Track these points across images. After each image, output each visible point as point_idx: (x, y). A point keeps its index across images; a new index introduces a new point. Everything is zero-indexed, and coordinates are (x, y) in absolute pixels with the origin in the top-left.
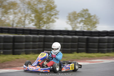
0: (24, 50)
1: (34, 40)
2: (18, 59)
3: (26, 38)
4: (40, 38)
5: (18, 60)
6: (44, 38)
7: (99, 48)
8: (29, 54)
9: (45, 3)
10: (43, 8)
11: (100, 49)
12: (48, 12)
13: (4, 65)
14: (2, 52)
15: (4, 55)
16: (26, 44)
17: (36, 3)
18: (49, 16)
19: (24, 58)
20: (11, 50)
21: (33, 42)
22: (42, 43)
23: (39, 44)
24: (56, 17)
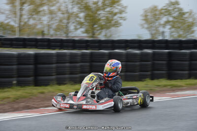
0: (54, 77)
2: (43, 93)
4: (83, 55)
5: (42, 96)
12: (108, 9)
13: (16, 106)
14: (15, 82)
15: (18, 88)
16: (57, 68)
19: (53, 92)
20: (31, 79)
22: (88, 64)
23: (81, 66)
24: (121, 17)
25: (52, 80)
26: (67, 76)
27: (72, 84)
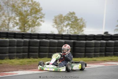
0: (7, 54)
1: (18, 44)
2: (1, 64)
3: (10, 42)
4: (25, 42)
6: (29, 42)
7: (85, 52)
8: (13, 59)
9: (30, 6)
10: (28, 11)
11: (87, 54)
12: (33, 15)
16: (9, 49)
17: (20, 5)
18: (35, 19)
19: (8, 63)
21: (17, 46)
22: (27, 47)
23: (23, 48)
24: (41, 20)
25: (6, 56)
26: (15, 54)
27: (18, 59)
